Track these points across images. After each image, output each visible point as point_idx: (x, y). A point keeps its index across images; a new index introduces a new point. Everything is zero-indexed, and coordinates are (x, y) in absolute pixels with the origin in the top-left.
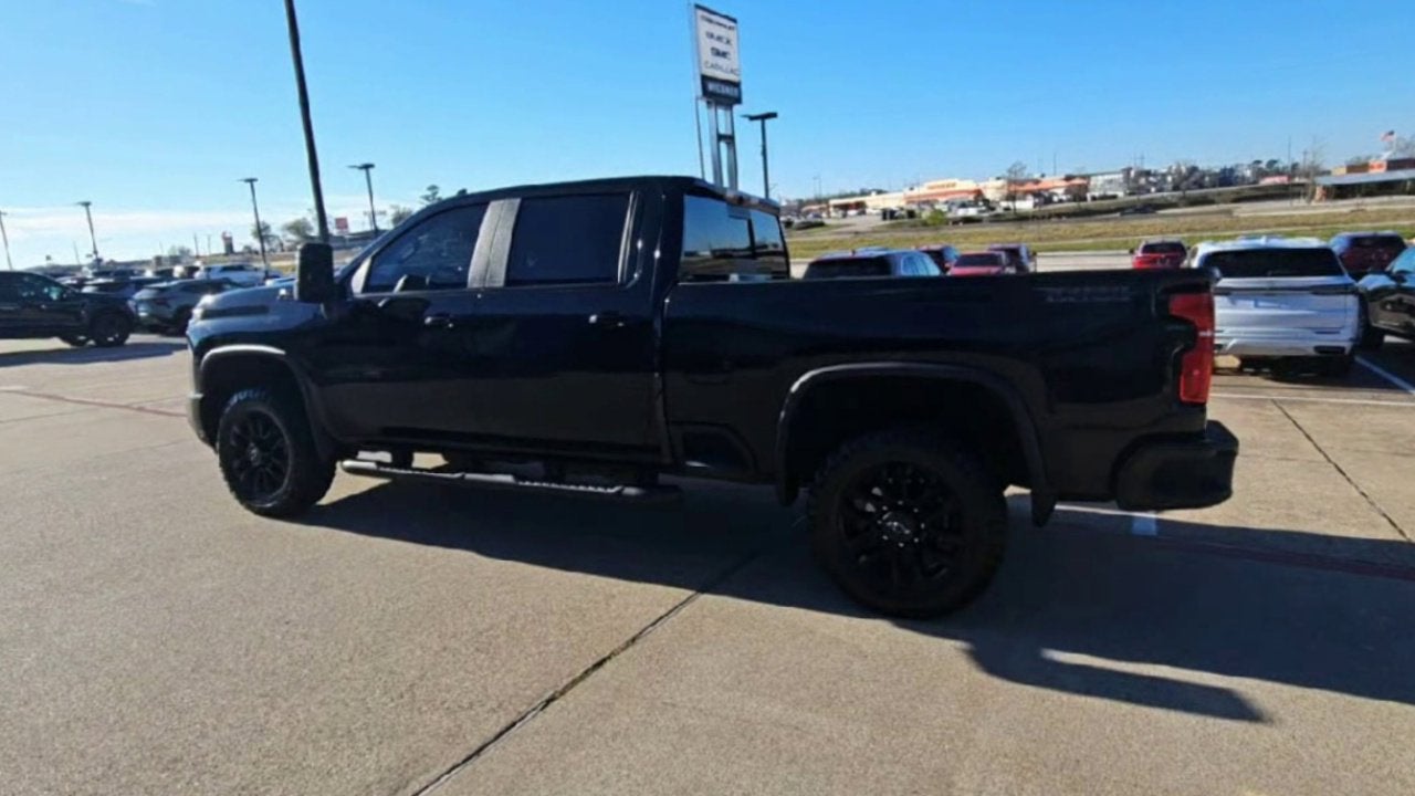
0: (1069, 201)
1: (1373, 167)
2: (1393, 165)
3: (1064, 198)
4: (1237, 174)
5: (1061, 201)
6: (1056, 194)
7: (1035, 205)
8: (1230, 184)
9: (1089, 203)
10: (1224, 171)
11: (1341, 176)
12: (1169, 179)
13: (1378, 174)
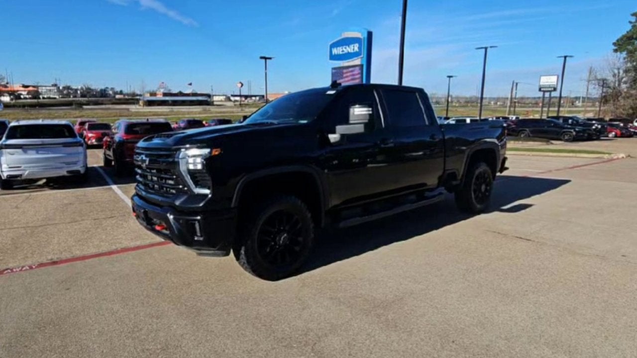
0: (30, 98)
1: (158, 94)
2: (165, 95)
3: (27, 96)
4: (107, 92)
5: (25, 98)
6: (21, 94)
7: (12, 99)
8: (105, 97)
9: (41, 100)
10: (101, 90)
11: (148, 97)
12: (79, 92)
13: (160, 97)
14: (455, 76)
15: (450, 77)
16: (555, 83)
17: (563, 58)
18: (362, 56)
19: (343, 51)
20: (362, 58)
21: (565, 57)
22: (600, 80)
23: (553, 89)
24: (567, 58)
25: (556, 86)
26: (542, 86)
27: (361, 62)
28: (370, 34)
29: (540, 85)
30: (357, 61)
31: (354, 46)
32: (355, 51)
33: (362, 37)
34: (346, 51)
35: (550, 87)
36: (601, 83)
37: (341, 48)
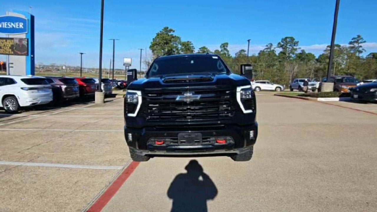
14: (85, 54)
15: (82, 54)
16: (130, 62)
17: (140, 50)
18: (27, 32)
19: (8, 26)
20: (26, 34)
21: (141, 50)
22: (147, 62)
23: (129, 65)
24: (142, 50)
25: (130, 64)
26: (125, 63)
27: (26, 36)
28: (32, 18)
29: (124, 63)
30: (23, 36)
31: (19, 24)
32: (20, 27)
33: (26, 19)
34: (10, 26)
35: (128, 64)
36: (148, 64)
37: (5, 23)
